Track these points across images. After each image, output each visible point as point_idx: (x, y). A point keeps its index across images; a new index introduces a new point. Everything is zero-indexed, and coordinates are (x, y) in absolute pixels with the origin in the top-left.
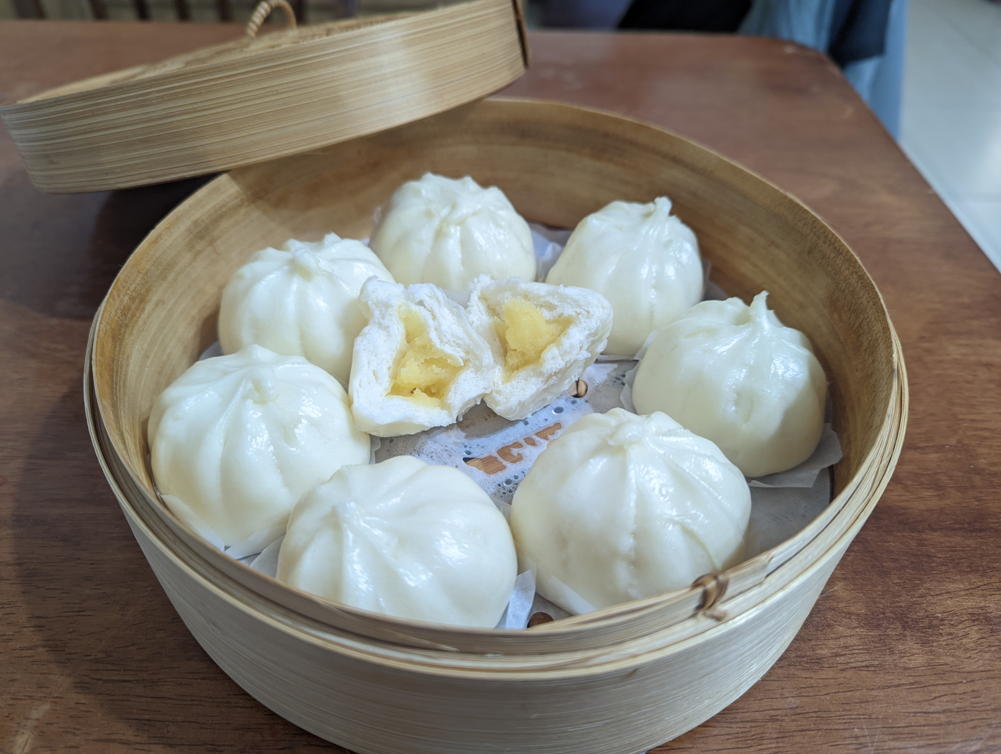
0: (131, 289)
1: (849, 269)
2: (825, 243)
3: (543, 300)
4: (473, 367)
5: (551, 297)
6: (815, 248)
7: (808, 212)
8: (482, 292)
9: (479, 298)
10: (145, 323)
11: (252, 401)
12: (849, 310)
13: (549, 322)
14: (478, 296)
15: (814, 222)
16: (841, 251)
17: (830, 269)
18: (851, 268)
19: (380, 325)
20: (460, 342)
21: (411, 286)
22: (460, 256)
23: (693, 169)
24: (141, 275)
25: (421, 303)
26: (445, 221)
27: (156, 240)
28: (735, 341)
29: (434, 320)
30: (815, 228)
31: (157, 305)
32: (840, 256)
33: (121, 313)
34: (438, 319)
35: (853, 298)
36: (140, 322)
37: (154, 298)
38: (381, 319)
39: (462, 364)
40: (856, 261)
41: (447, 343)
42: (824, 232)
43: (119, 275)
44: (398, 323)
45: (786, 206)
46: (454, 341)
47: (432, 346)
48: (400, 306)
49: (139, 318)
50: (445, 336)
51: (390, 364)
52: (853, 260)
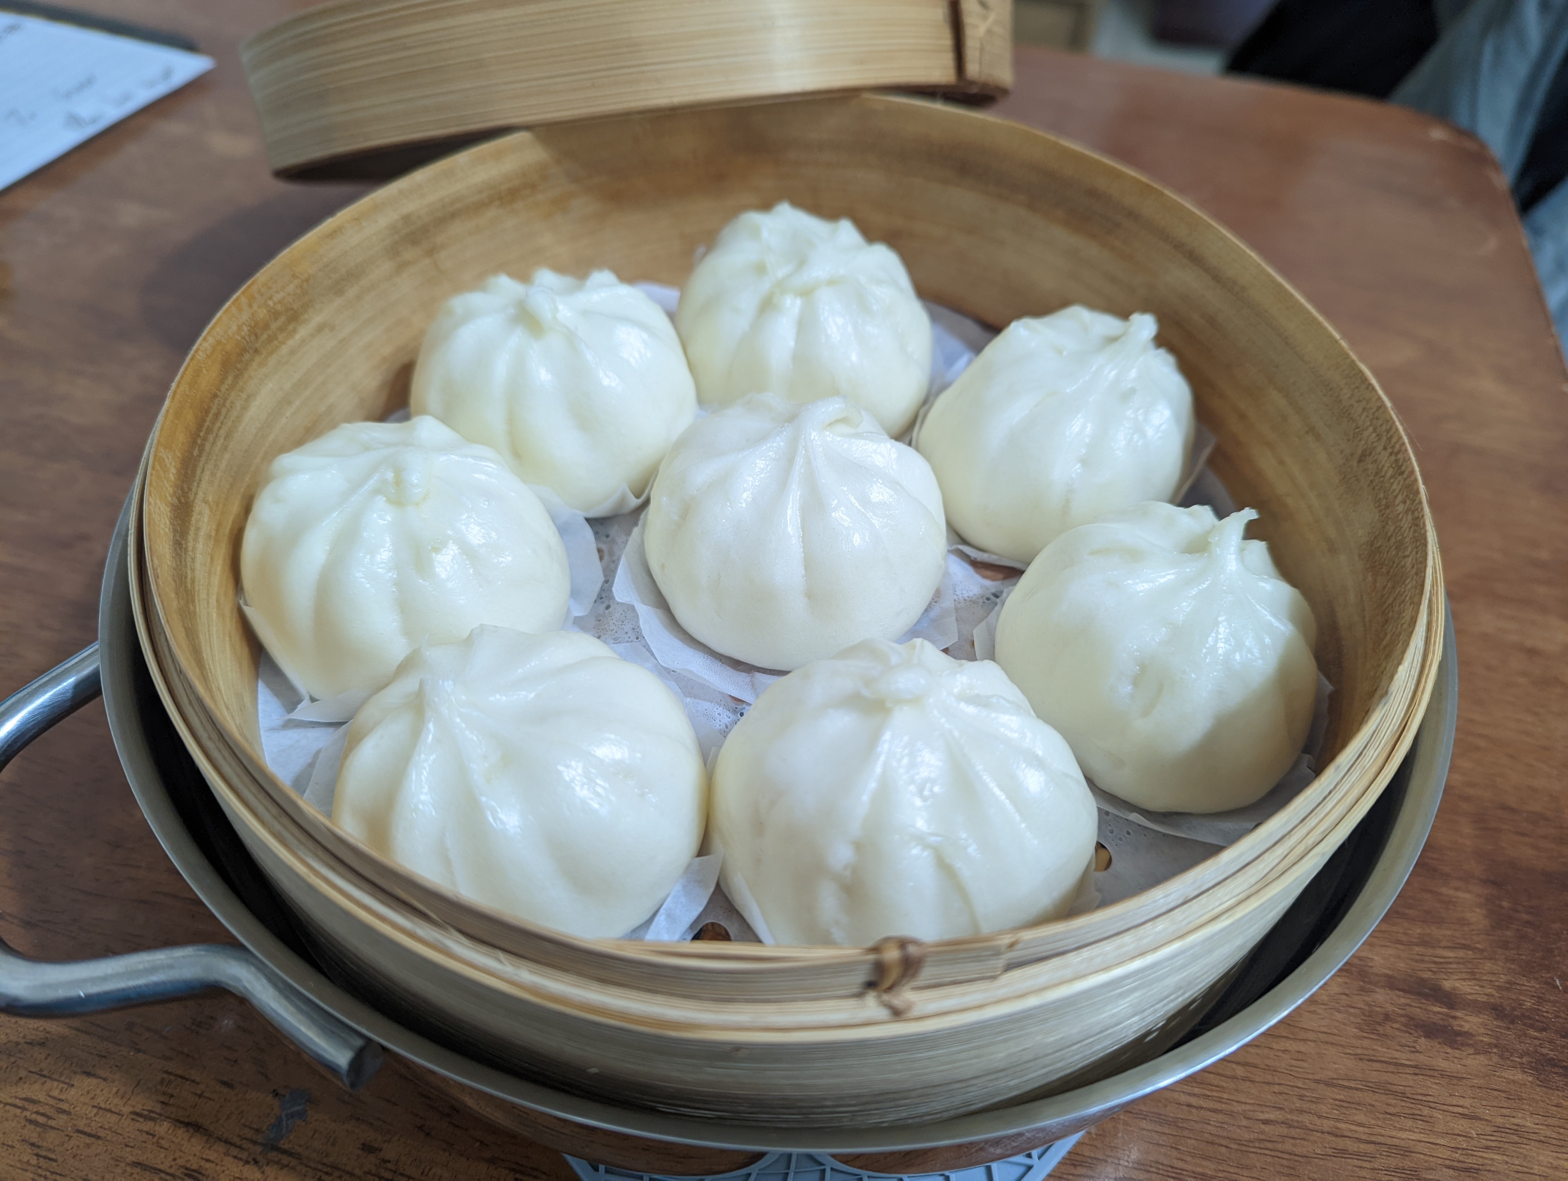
0: (275, 299)
1: (1405, 502)
2: (1385, 449)
6: (1370, 454)
7: (1374, 389)
10: (292, 352)
11: (385, 499)
12: (1388, 573)
15: (1379, 408)
16: (1403, 468)
17: (1381, 495)
18: (1408, 502)
22: (792, 343)
23: (1217, 277)
24: (296, 282)
26: (781, 287)
27: (333, 234)
28: (1168, 577)
30: (1377, 419)
31: (320, 329)
32: (1400, 478)
33: (249, 331)
35: (1397, 554)
36: (284, 350)
37: (316, 319)
40: (1418, 492)
42: (1388, 431)
43: (258, 275)
45: (1344, 370)
49: (284, 343)
52: (1415, 487)
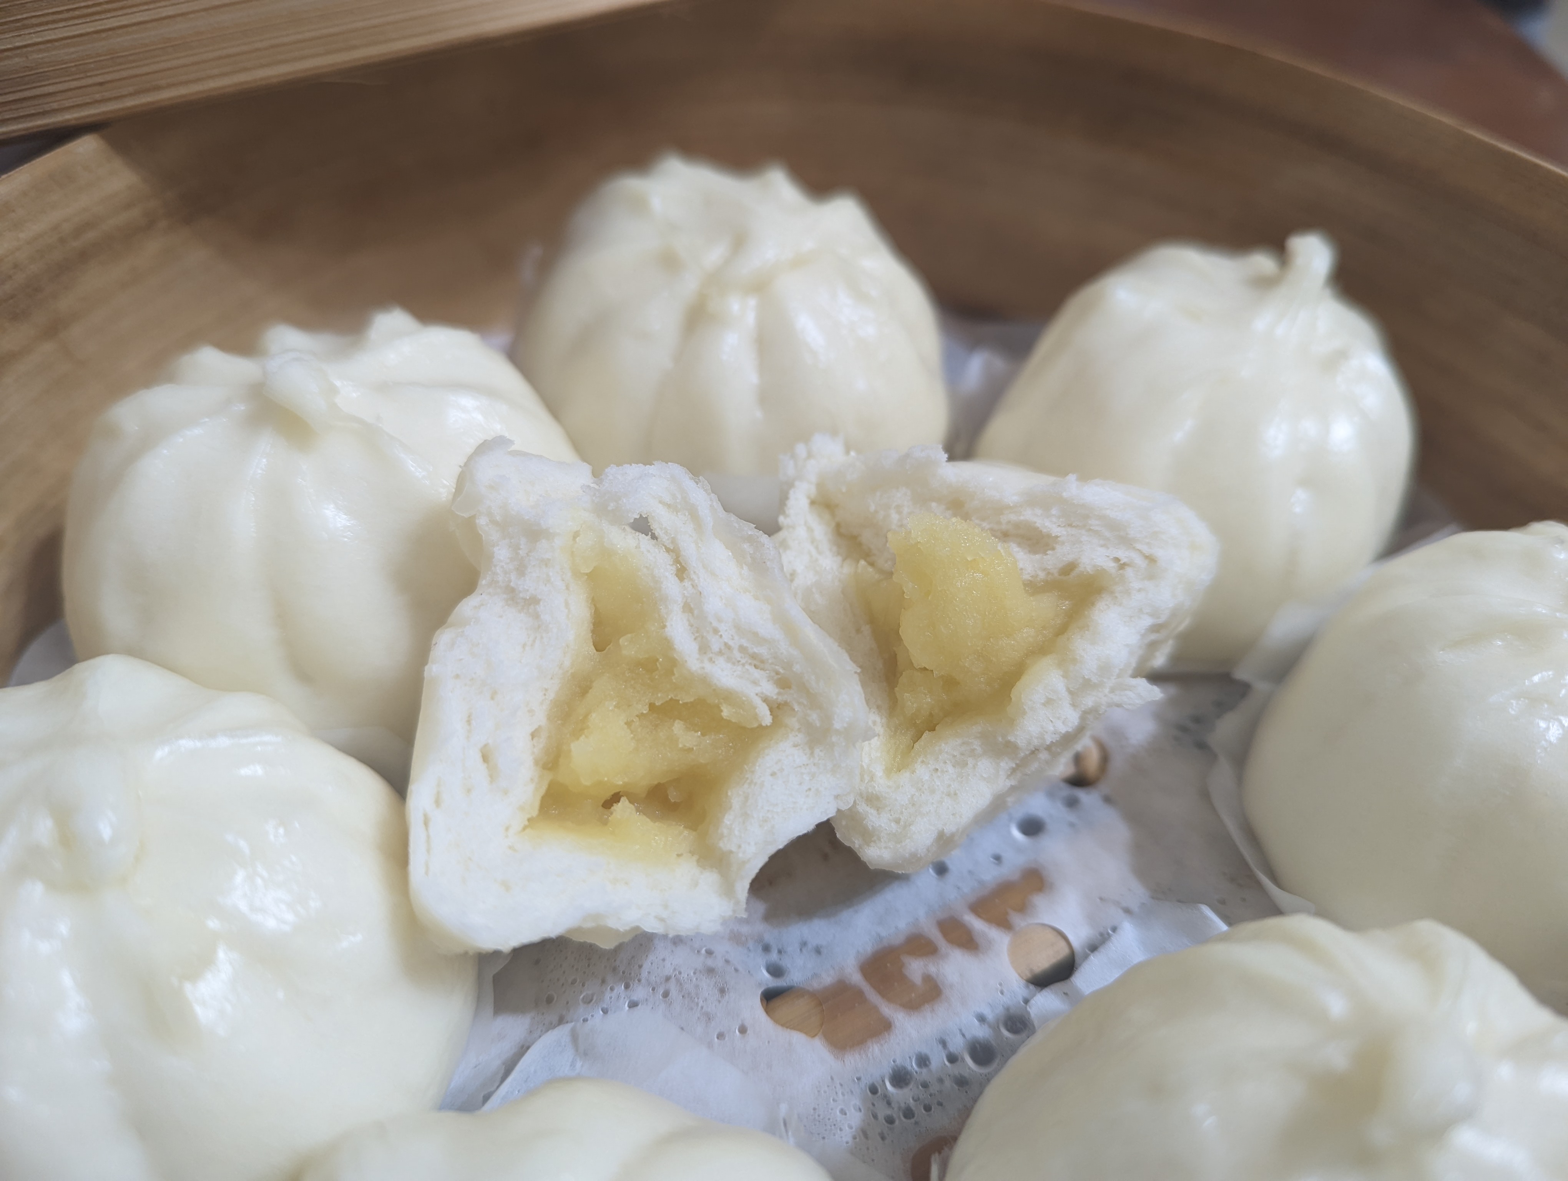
3: (1013, 517)
4: (799, 730)
5: (1039, 512)
8: (820, 486)
9: (813, 503)
13: (1034, 588)
14: (809, 497)
19: (512, 595)
20: (762, 651)
21: (612, 471)
25: (642, 526)
26: (716, 282)
29: (681, 579)
34: (693, 576)
38: (513, 577)
39: (767, 720)
41: (720, 653)
44: (568, 588)
46: (742, 649)
47: (673, 663)
48: (576, 535)
50: (716, 631)
51: (540, 719)
